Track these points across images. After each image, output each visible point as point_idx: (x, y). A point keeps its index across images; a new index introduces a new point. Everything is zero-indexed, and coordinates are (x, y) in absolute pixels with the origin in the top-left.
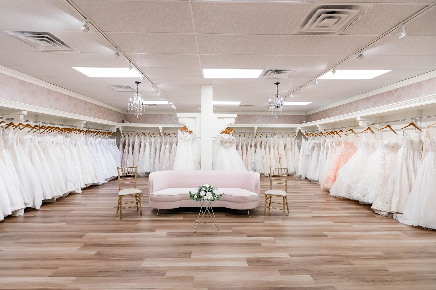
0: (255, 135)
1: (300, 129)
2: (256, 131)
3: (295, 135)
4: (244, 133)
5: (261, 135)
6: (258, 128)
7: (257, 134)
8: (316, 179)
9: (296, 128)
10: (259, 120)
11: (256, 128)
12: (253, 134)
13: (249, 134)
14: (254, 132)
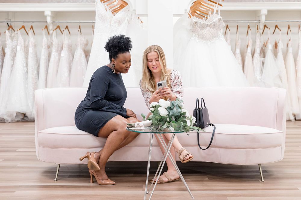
0: (262, 27)
2: (263, 19)
4: (236, 24)
5: (276, 26)
6: (269, 11)
7: (265, 26)
11: (264, 12)
12: (258, 24)
13: (249, 25)
14: (260, 20)
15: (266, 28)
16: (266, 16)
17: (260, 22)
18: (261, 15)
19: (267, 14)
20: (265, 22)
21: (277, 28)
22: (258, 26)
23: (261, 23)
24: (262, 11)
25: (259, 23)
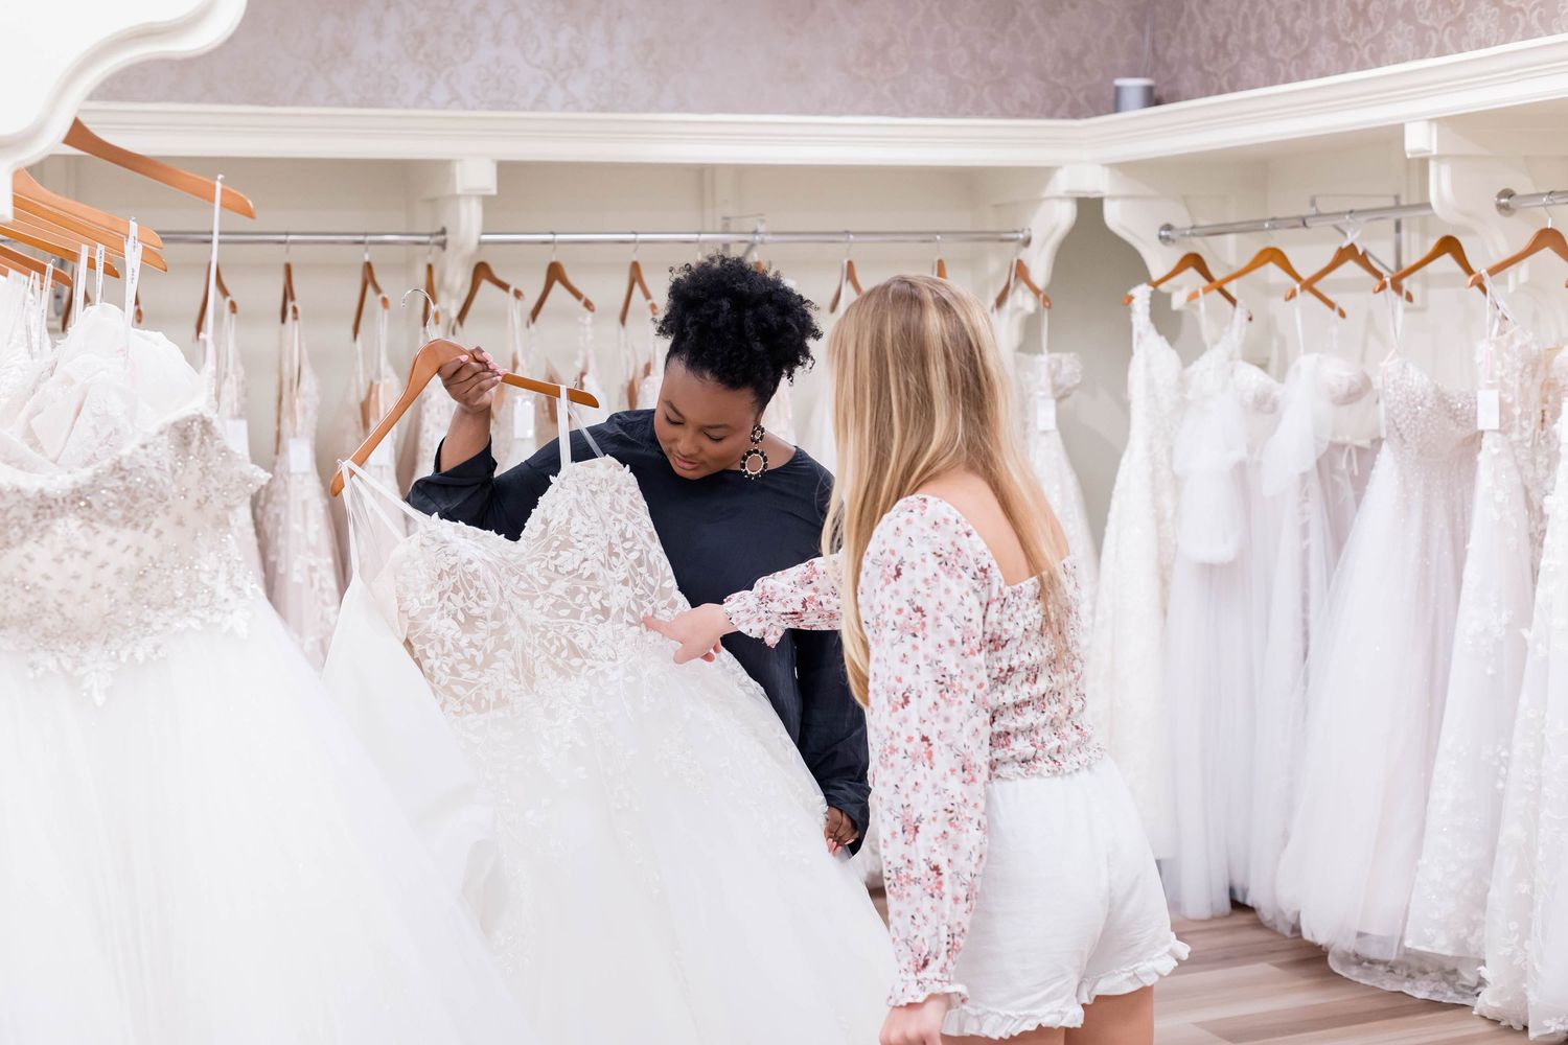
0: (456, 278)
1: (1096, 182)
2: (469, 226)
3: (1021, 271)
5: (555, 273)
6: (508, 171)
7: (481, 271)
8: (1430, 937)
9: (1043, 174)
10: (497, 40)
11: (476, 176)
12: (430, 260)
13: (368, 266)
14: (443, 232)
15: (486, 286)
16: (487, 202)
17: (443, 245)
18: (456, 197)
19: (494, 192)
20: (481, 243)
21: (557, 286)
22: (430, 268)
23: (449, 246)
24: (458, 169)
25: (436, 249)
